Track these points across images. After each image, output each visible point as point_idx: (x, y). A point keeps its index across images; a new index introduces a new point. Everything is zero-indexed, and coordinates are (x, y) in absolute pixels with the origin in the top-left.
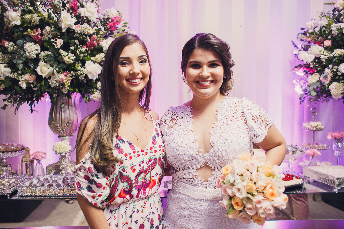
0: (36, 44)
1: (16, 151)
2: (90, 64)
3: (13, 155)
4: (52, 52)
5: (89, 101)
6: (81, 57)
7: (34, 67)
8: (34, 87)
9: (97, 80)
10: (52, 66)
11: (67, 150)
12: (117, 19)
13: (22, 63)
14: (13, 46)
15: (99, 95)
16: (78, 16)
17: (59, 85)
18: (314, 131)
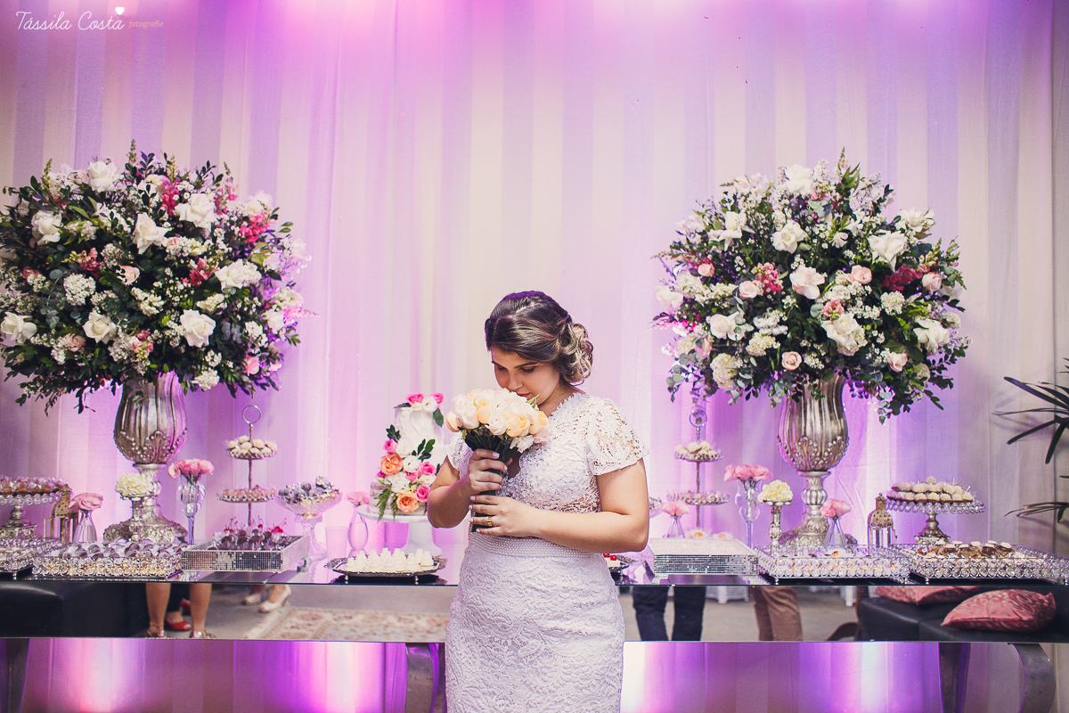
0: (87, 277)
1: (42, 494)
2: (190, 316)
3: (35, 500)
4: (116, 294)
5: (191, 388)
6: (174, 301)
7: (81, 321)
8: (79, 361)
9: (208, 349)
10: (114, 320)
11: (143, 491)
12: (260, 221)
13: (57, 315)
14: (44, 282)
15: (211, 378)
16: (174, 219)
17: (128, 358)
18: (698, 462)
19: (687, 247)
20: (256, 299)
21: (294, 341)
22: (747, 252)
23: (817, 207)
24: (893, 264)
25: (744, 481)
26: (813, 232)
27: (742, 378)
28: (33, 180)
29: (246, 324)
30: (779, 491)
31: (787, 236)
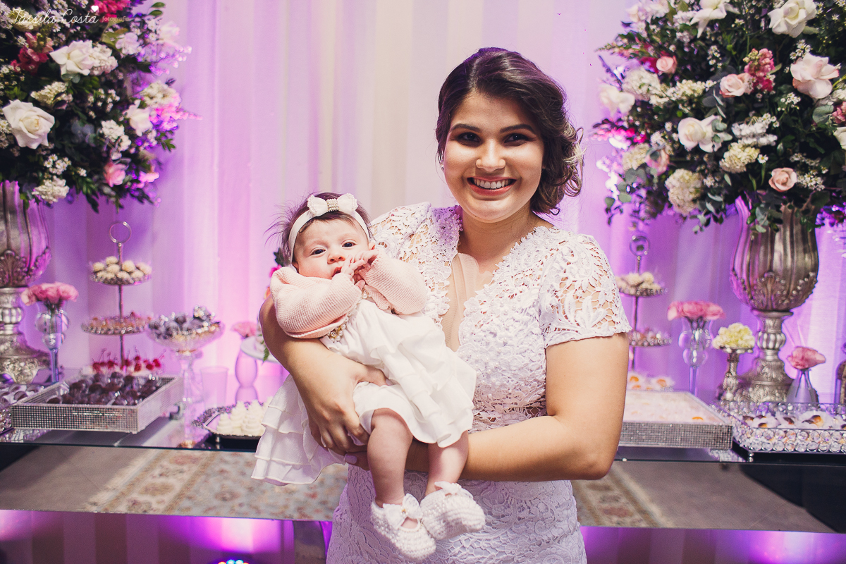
2: (16, 108)
15: (56, 188)
18: (637, 298)
19: (645, 35)
20: (112, 92)
21: (168, 146)
22: (728, 38)
25: (691, 321)
27: (710, 201)
29: (103, 123)
30: (737, 336)
31: (792, 13)
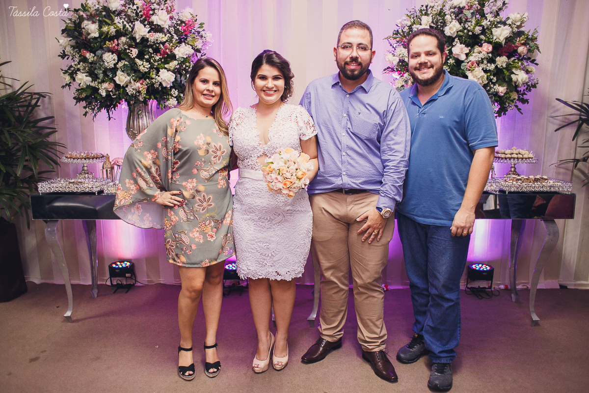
0: (112, 54)
1: (96, 159)
2: (163, 72)
3: (94, 161)
4: (128, 62)
5: (164, 107)
6: (155, 65)
7: (112, 76)
8: (113, 95)
9: (171, 87)
10: (129, 75)
12: (191, 23)
13: (102, 73)
14: (94, 57)
15: (174, 102)
16: (151, 24)
17: (136, 93)
19: (402, 34)
23: (468, 13)
24: (503, 43)
26: (465, 27)
28: (82, 5)
31: (452, 28)
